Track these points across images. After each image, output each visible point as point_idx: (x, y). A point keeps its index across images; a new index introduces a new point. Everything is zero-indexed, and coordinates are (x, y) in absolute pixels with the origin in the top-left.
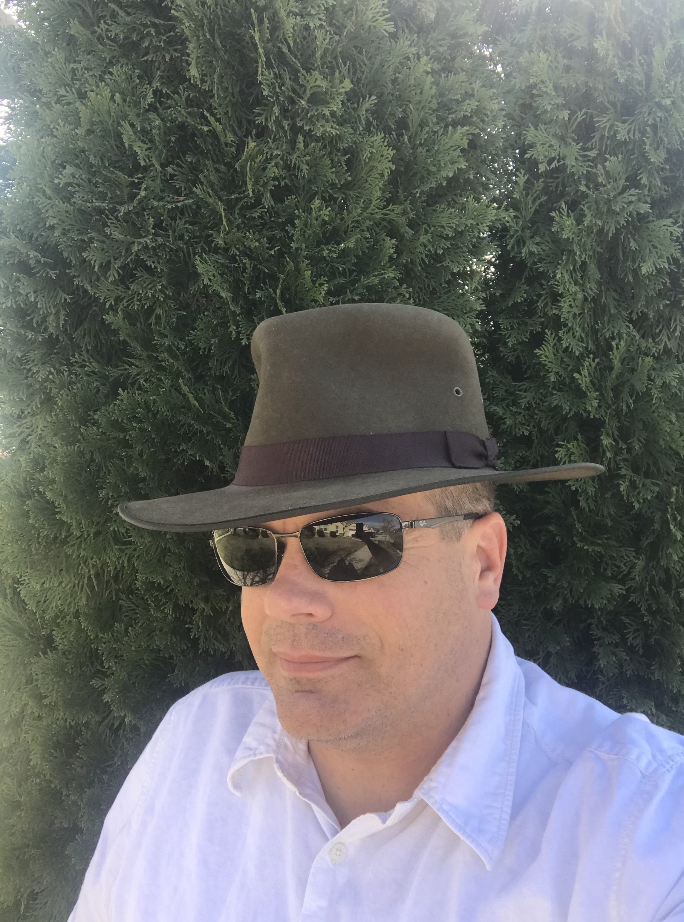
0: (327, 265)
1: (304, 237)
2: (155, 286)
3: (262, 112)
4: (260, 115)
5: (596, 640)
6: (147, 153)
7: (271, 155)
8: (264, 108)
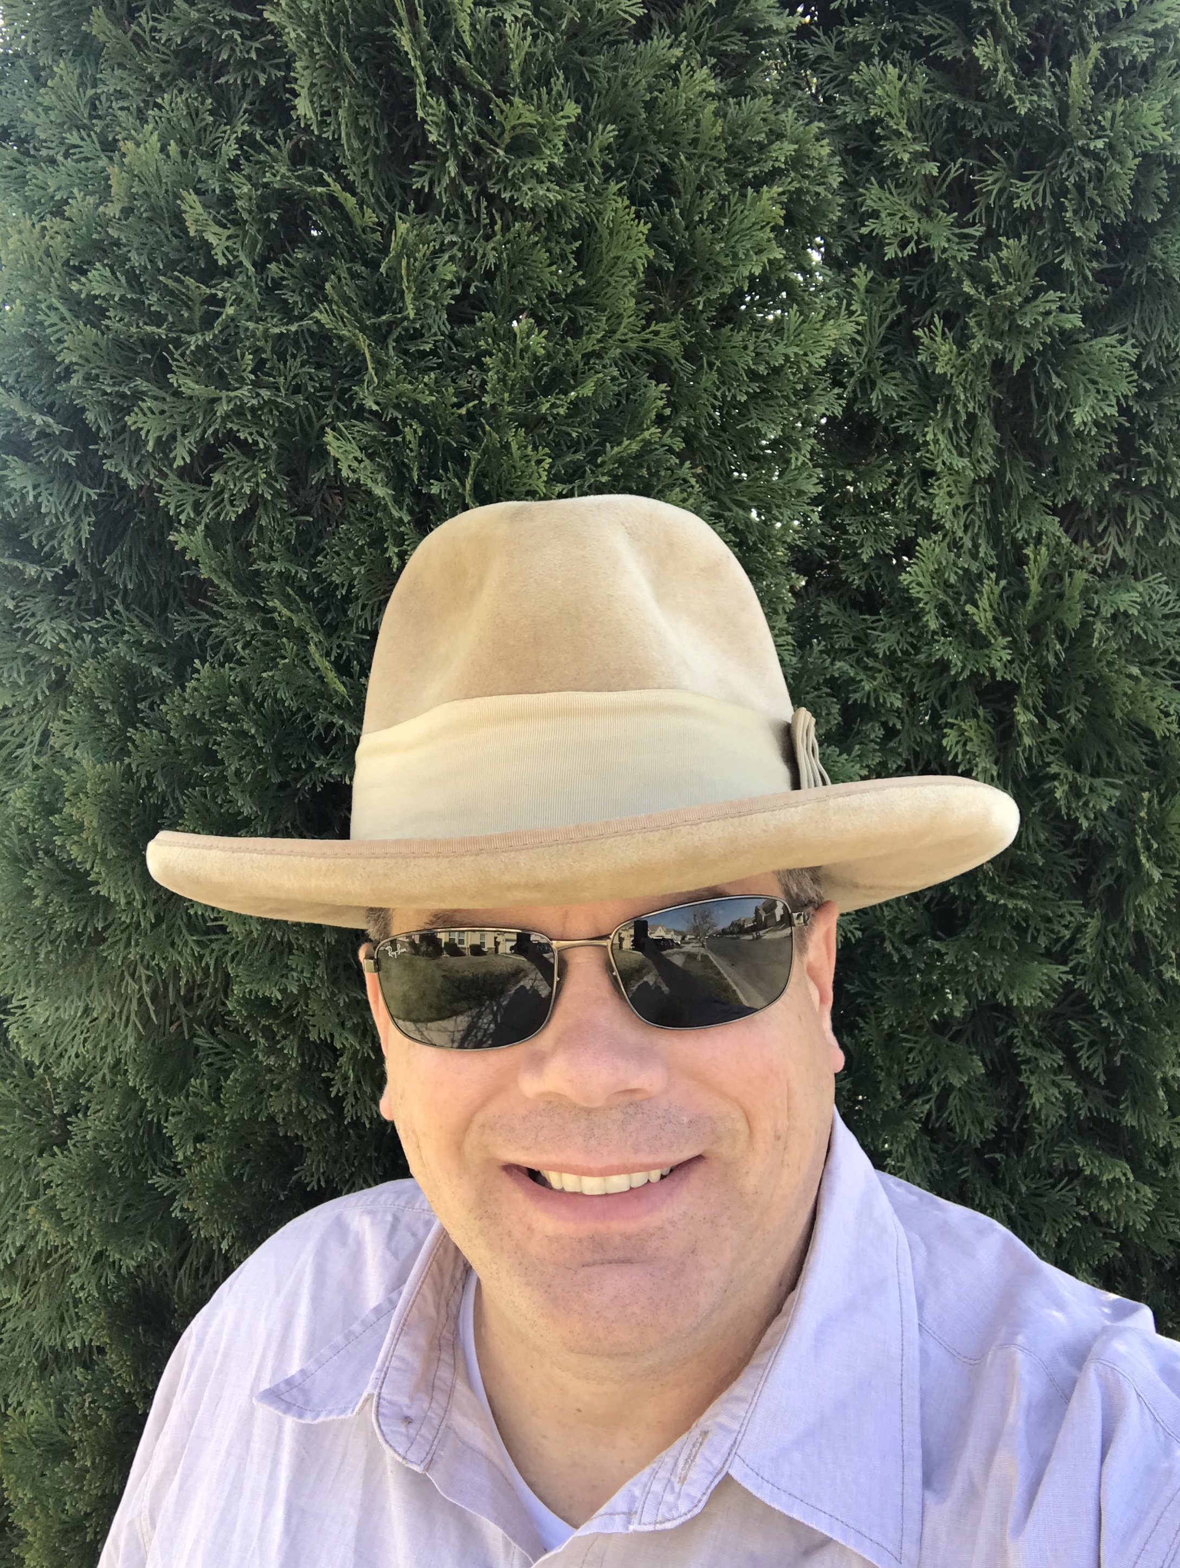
0: (549, 432)
1: (505, 385)
2: (255, 475)
3: (424, 169)
4: (421, 174)
5: (1023, 1062)
6: (229, 243)
7: (442, 244)
8: (428, 162)
